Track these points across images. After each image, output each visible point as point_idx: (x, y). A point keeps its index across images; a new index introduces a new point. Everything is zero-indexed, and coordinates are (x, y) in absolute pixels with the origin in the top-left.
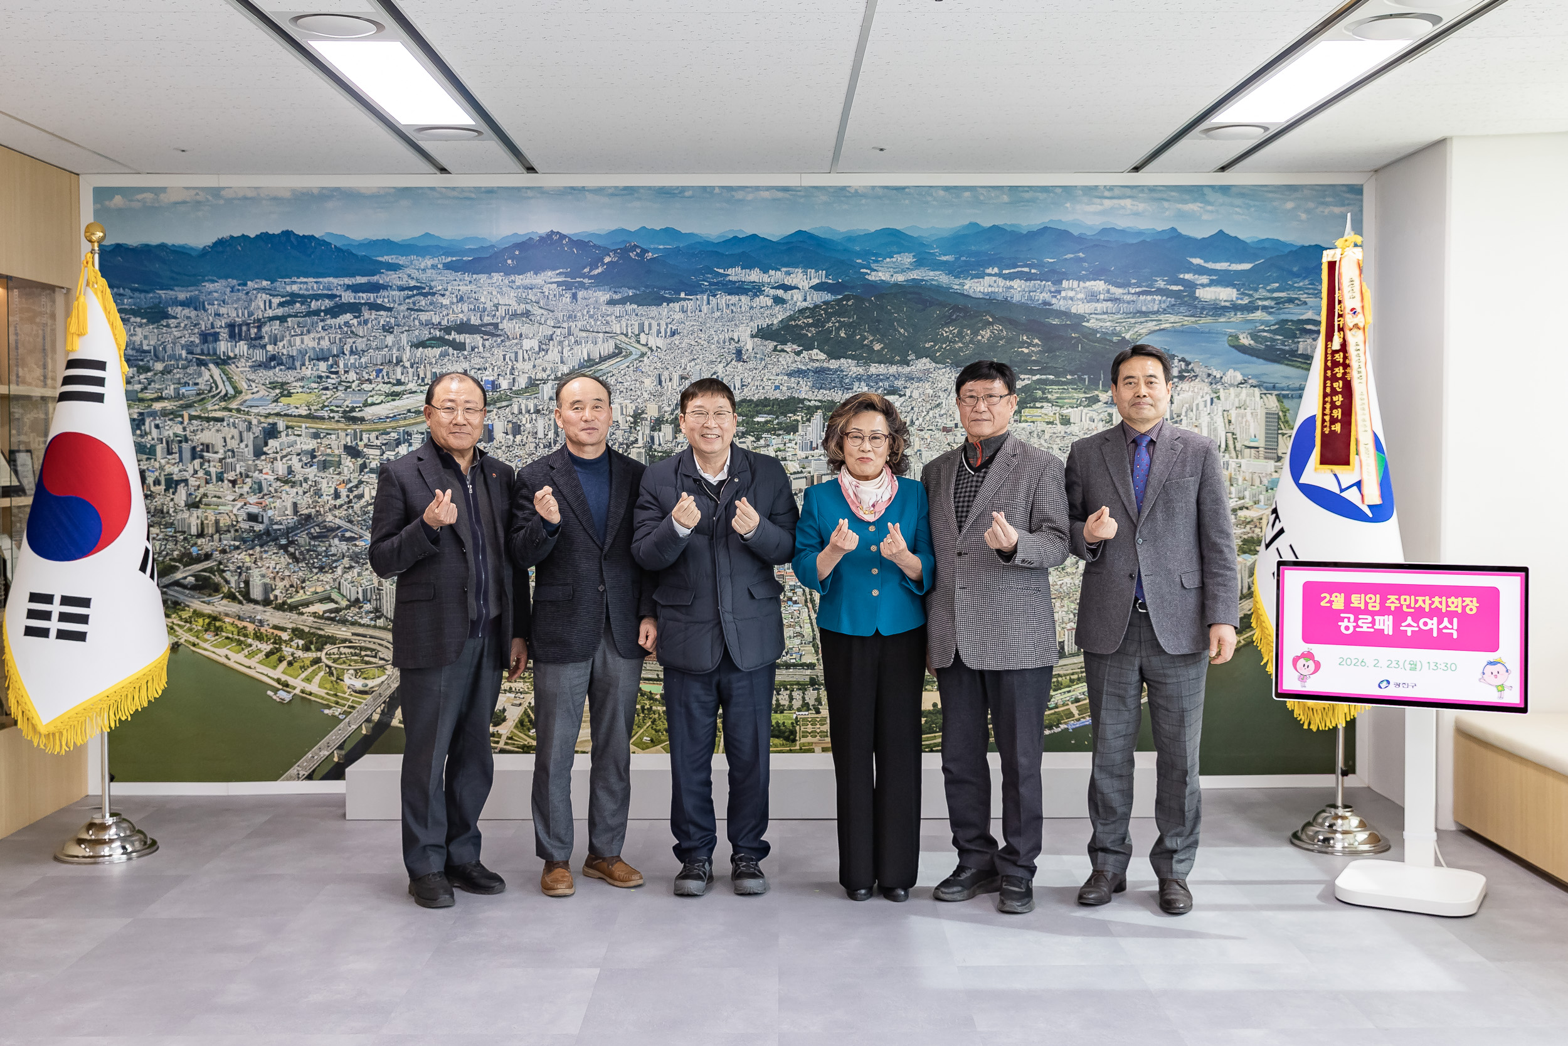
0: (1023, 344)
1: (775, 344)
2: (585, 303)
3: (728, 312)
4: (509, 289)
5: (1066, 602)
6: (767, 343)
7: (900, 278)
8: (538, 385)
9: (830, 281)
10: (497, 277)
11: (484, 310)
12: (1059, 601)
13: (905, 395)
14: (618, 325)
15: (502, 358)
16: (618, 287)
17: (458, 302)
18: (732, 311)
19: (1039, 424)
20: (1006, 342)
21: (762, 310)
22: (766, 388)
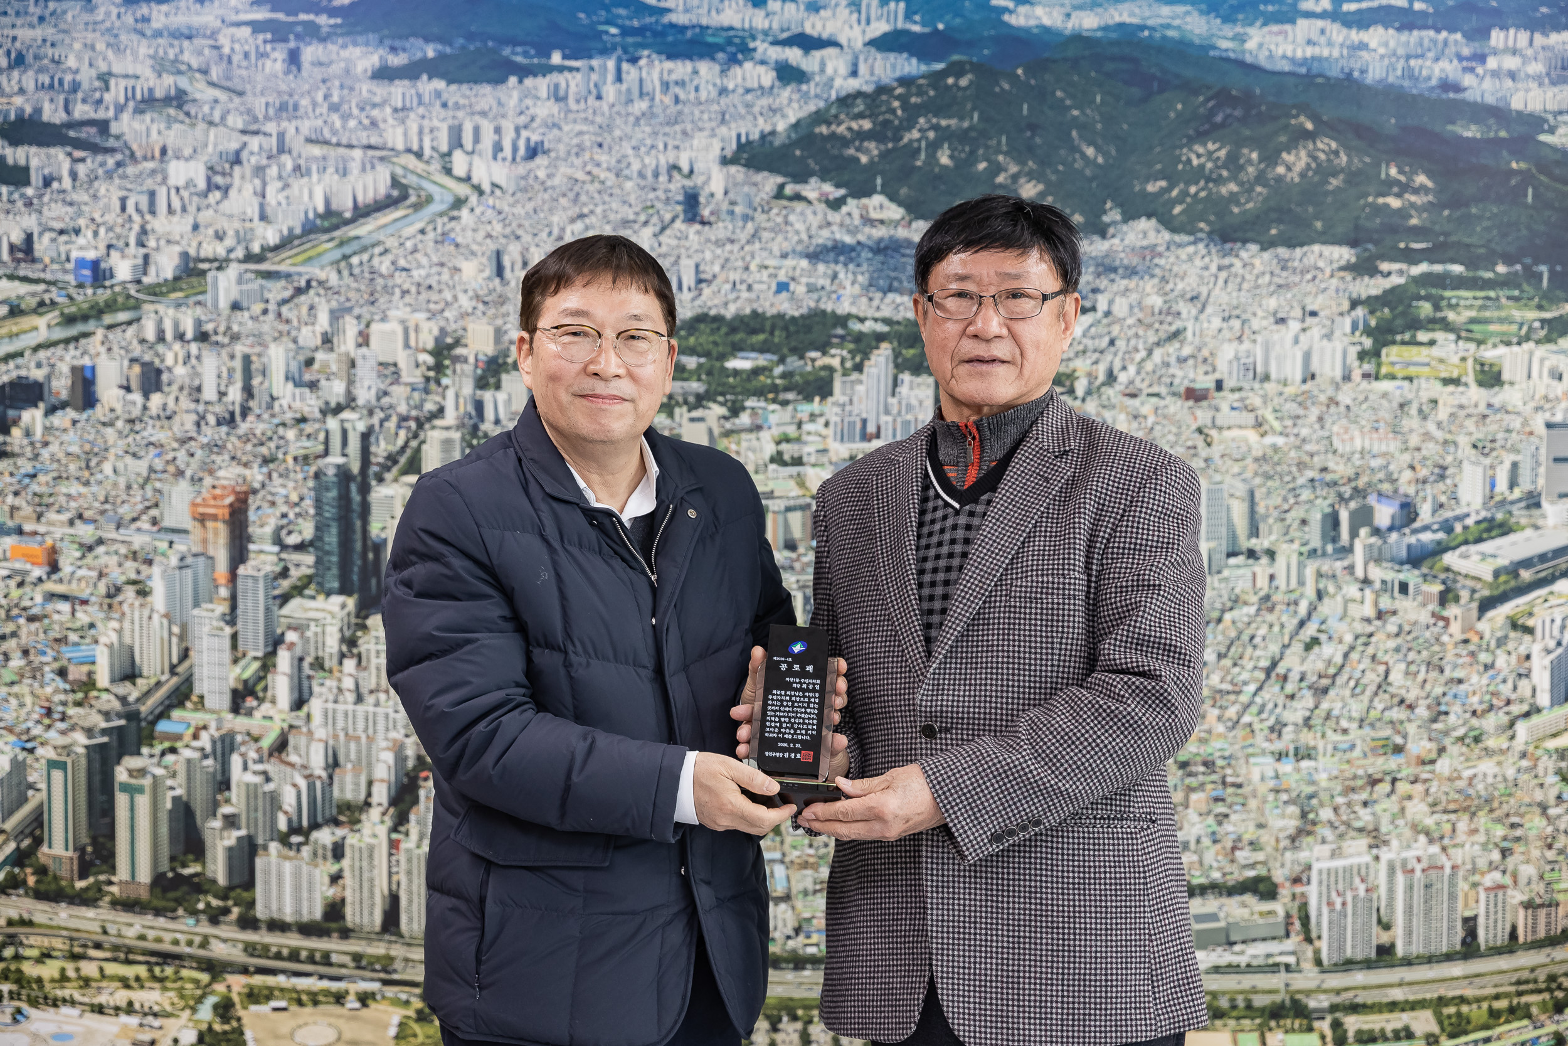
0: (1387, 187)
1: (780, 180)
2: (318, 73)
3: (668, 100)
4: (135, 37)
5: (1482, 819)
6: (759, 177)
7: (1088, 22)
8: (203, 273)
9: (916, 28)
11: (75, 87)
12: (1466, 817)
13: (1094, 309)
14: (400, 131)
15: (117, 205)
16: (401, 37)
17: (11, 67)
18: (677, 100)
19: (1424, 385)
20: (1347, 182)
21: (749, 97)
22: (756, 287)
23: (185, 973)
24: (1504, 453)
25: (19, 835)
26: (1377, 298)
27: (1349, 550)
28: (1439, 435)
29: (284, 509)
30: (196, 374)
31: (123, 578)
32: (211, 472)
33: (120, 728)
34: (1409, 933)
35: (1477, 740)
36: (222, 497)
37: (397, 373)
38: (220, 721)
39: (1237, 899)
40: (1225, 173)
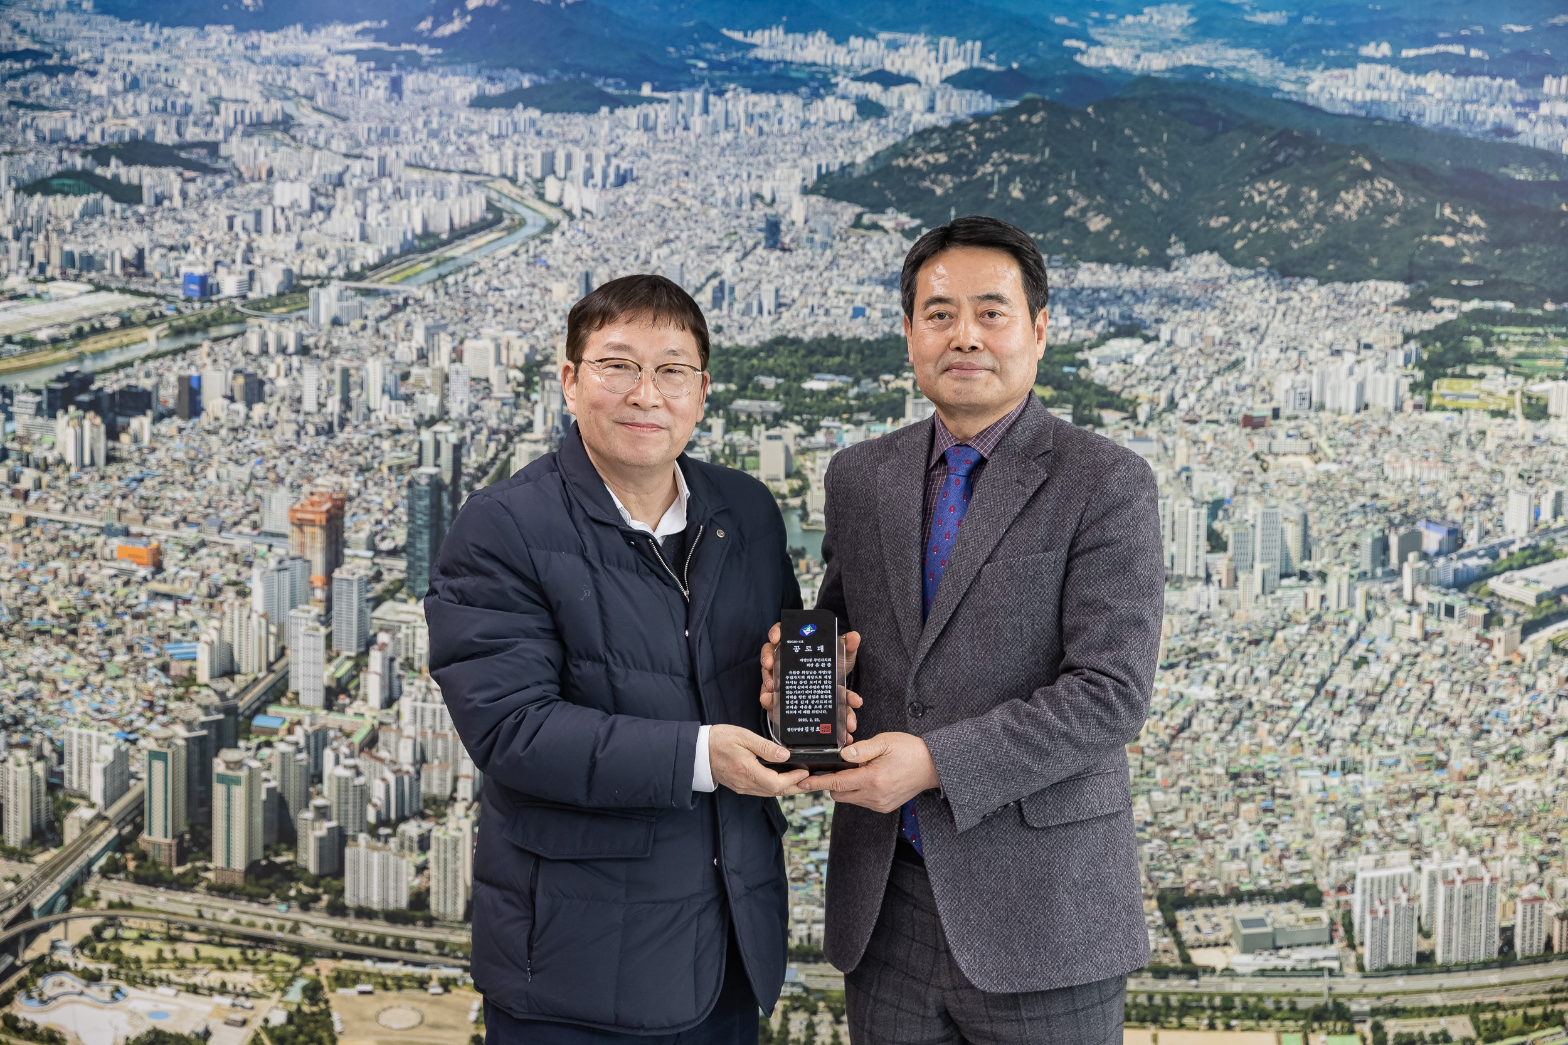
0: (1442, 225)
1: (858, 209)
2: (419, 101)
3: (752, 132)
4: (245, 64)
5: (1521, 834)
6: (838, 207)
7: (1157, 63)
9: (992, 67)
10: (219, 36)
11: (187, 110)
12: (1505, 831)
13: (1157, 338)
14: (495, 157)
15: (225, 223)
16: (498, 68)
17: (126, 91)
18: (761, 132)
19: (1473, 416)
20: (1401, 220)
21: (830, 130)
22: (833, 311)
23: (276, 956)
24: (1548, 484)
25: (121, 822)
26: (1429, 332)
27: (1398, 573)
28: (1487, 465)
29: (379, 516)
30: (299, 386)
31: (224, 579)
32: (310, 480)
33: (218, 722)
34: (1448, 941)
35: (1517, 757)
36: (320, 503)
37: (488, 388)
38: (313, 717)
39: (1284, 905)
40: (1285, 210)
